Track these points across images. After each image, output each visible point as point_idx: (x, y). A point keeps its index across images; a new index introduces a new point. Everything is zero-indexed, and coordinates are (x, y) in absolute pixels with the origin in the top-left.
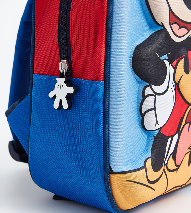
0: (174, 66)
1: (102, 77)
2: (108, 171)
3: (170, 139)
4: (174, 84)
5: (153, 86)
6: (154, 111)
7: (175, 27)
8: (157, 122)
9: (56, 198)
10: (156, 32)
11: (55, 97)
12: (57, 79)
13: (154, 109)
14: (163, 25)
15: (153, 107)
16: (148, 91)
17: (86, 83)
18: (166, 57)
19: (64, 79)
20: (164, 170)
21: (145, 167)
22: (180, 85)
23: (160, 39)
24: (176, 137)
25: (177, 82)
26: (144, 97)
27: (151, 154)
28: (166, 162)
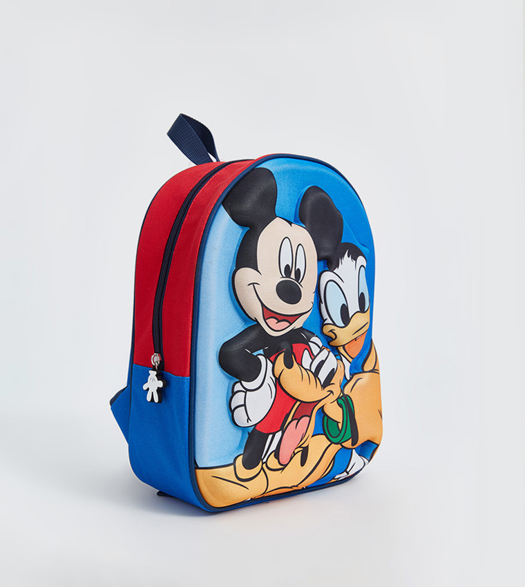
0: (273, 360)
1: (188, 373)
2: (193, 466)
3: (271, 436)
4: (274, 379)
5: (243, 382)
6: (243, 408)
7: (272, 322)
8: (249, 418)
9: (160, 494)
10: (250, 327)
11: (148, 389)
12: (150, 372)
13: (244, 405)
14: (256, 320)
15: (243, 403)
16: (238, 387)
17: (174, 378)
18: (261, 352)
19: (155, 373)
20: (262, 468)
21: (234, 464)
22: (281, 381)
23: (253, 335)
24: (278, 435)
25: (277, 377)
26: (234, 393)
27: (244, 451)
28: (264, 460)
